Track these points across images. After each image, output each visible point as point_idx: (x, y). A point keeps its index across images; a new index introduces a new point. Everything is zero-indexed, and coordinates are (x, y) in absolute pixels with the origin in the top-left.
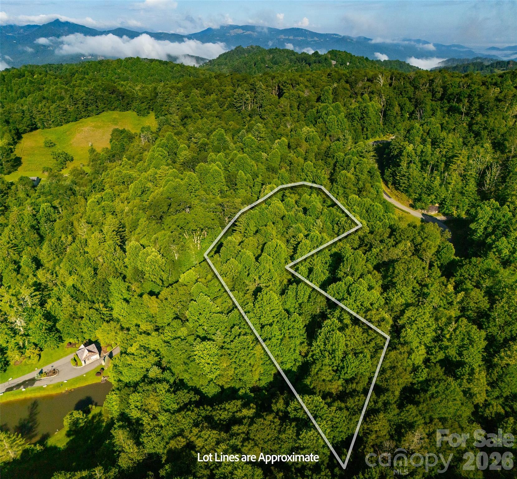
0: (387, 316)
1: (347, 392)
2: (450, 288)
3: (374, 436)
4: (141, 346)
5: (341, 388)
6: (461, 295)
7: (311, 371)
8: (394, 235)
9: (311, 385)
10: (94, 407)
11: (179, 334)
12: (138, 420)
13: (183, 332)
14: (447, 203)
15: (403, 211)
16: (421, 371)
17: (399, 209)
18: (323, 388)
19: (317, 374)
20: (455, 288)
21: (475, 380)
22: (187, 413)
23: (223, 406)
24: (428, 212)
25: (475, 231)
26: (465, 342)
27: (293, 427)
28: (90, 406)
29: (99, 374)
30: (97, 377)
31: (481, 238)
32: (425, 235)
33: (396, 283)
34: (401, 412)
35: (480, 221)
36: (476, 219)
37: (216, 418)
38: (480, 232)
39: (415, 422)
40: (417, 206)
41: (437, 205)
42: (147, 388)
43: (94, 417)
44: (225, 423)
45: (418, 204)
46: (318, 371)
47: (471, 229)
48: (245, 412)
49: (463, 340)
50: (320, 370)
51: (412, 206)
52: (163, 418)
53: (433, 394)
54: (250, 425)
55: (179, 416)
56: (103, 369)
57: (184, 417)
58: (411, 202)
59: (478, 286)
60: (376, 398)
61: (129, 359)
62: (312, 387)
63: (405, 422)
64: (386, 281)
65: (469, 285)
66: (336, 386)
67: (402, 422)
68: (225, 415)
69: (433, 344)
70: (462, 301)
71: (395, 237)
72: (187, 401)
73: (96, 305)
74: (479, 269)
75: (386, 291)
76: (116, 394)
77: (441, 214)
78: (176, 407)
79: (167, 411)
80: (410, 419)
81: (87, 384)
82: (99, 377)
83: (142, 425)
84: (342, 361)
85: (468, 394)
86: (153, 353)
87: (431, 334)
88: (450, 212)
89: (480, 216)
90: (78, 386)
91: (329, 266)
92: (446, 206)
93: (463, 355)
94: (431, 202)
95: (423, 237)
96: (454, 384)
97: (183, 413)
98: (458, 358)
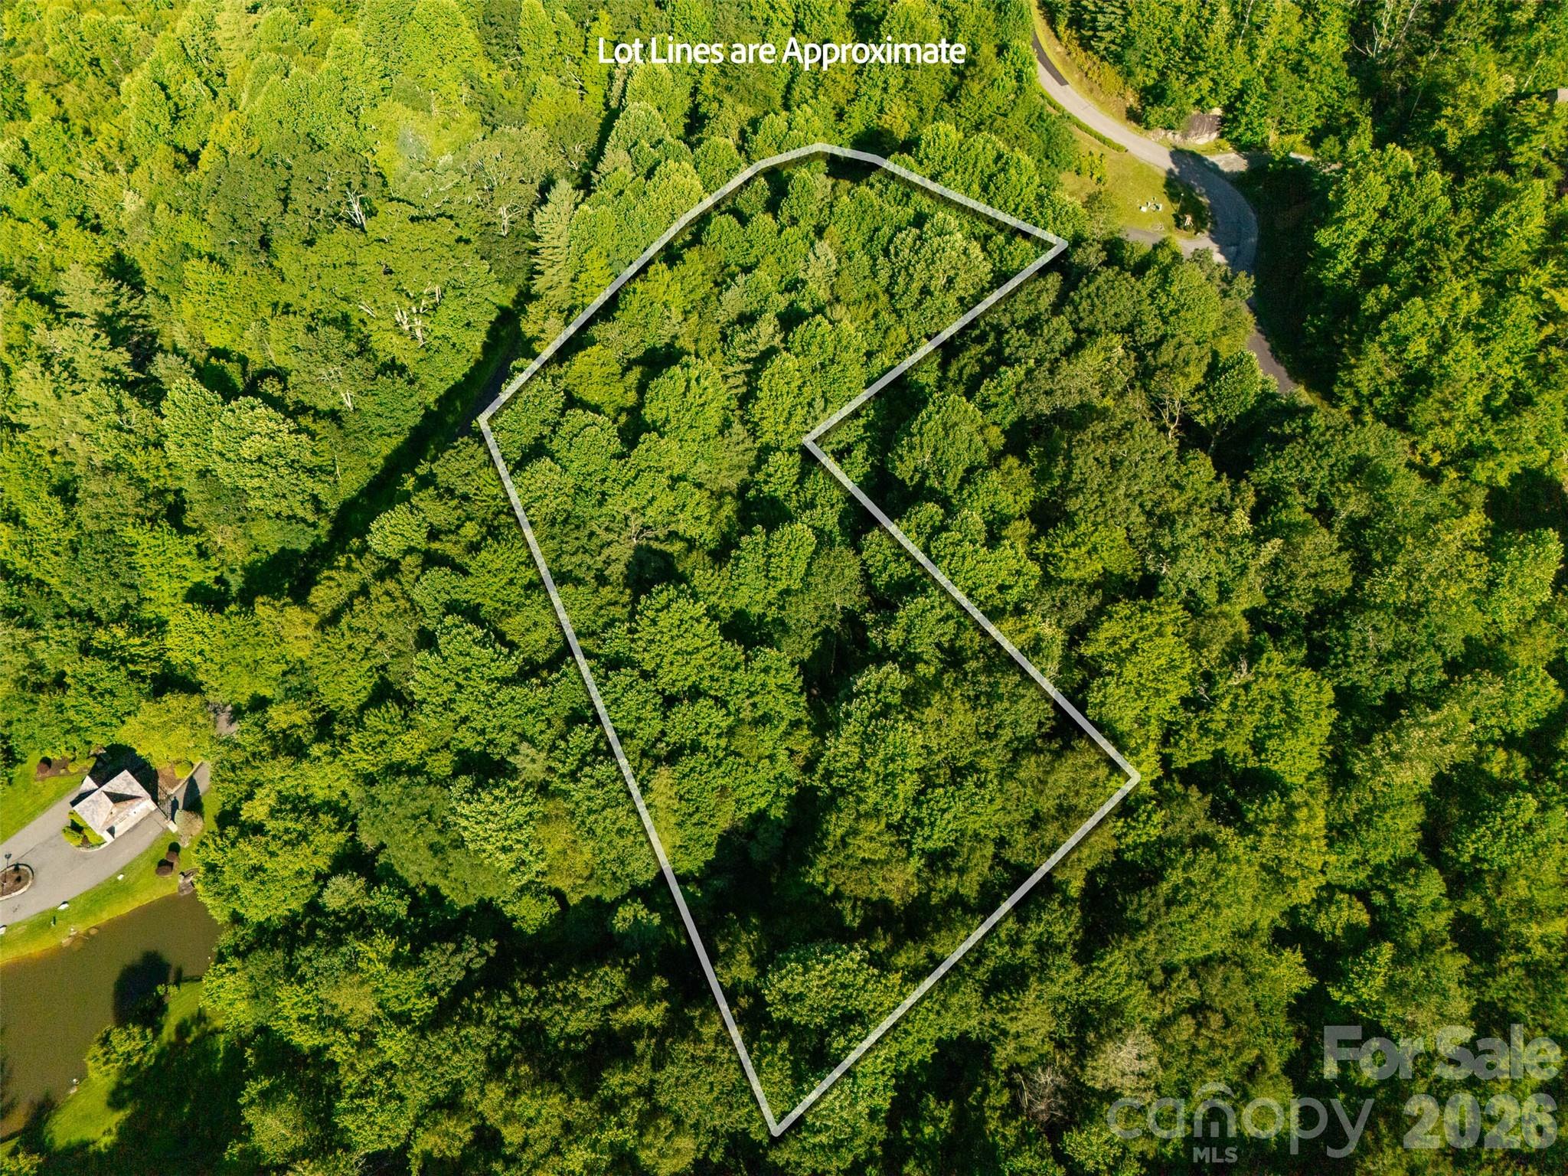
0: (1047, 630)
1: (934, 901)
2: (1241, 521)
3: (1011, 1047)
4: (283, 799)
5: (914, 890)
6: (1272, 547)
7: (826, 834)
8: (1072, 301)
9: (825, 885)
10: (172, 989)
11: (399, 754)
12: (318, 1051)
13: (408, 747)
14: (1248, 109)
15: (1104, 141)
16: (1144, 817)
17: (1088, 131)
18: (862, 891)
19: (844, 843)
20: (1255, 516)
21: (1297, 841)
22: (463, 1033)
23: (571, 988)
24: (1185, 136)
25: (1330, 254)
26: (1274, 721)
27: (783, 1058)
28: (160, 989)
29: (165, 866)
30: (159, 879)
31: (1349, 283)
32: (1172, 305)
33: (1075, 514)
34: (1086, 974)
35: (1348, 226)
36: (1337, 215)
37: (554, 1033)
38: (1345, 261)
39: (1126, 1000)
40: (1151, 119)
41: (1217, 111)
42: (324, 962)
43: (182, 1030)
44: (581, 1046)
45: (1155, 114)
46: (847, 834)
47: (1318, 245)
48: (638, 1013)
49: (1268, 711)
50: (854, 832)
51: (1135, 117)
52: (394, 1045)
53: (1176, 889)
54: (658, 1065)
55: (439, 1044)
56: (175, 848)
57: (456, 1050)
58: (1132, 100)
59: (1324, 513)
60: (1015, 926)
61: (250, 852)
62: (830, 890)
63: (1096, 1003)
64: (1045, 489)
65: (1297, 510)
66: (900, 884)
67: (1090, 1002)
68: (578, 1022)
69: (1182, 716)
70: (1275, 564)
71: (1076, 310)
72: (457, 976)
73: (101, 637)
74: (1332, 461)
75: (1046, 535)
76: (234, 971)
77: (1228, 146)
78: (427, 1004)
79: (401, 1019)
80: (1110, 995)
81: (136, 905)
82: (168, 877)
83: (333, 1065)
84: (917, 802)
85: (1275, 875)
86: (326, 819)
87: (1177, 688)
88: (1258, 139)
89: (1350, 207)
90: (105, 916)
91: (866, 428)
92: (1244, 120)
93: (1265, 750)
94: (1198, 102)
95: (1166, 311)
96: (1237, 846)
97: (450, 1031)
98: (1252, 763)
